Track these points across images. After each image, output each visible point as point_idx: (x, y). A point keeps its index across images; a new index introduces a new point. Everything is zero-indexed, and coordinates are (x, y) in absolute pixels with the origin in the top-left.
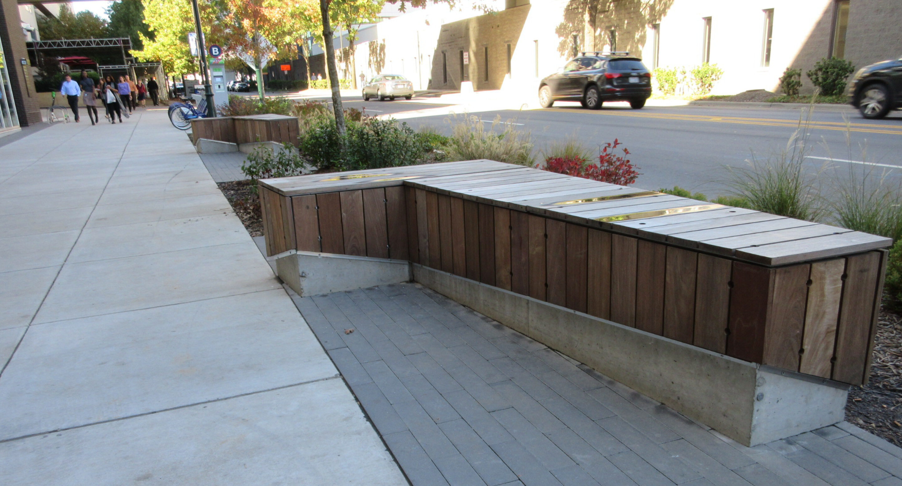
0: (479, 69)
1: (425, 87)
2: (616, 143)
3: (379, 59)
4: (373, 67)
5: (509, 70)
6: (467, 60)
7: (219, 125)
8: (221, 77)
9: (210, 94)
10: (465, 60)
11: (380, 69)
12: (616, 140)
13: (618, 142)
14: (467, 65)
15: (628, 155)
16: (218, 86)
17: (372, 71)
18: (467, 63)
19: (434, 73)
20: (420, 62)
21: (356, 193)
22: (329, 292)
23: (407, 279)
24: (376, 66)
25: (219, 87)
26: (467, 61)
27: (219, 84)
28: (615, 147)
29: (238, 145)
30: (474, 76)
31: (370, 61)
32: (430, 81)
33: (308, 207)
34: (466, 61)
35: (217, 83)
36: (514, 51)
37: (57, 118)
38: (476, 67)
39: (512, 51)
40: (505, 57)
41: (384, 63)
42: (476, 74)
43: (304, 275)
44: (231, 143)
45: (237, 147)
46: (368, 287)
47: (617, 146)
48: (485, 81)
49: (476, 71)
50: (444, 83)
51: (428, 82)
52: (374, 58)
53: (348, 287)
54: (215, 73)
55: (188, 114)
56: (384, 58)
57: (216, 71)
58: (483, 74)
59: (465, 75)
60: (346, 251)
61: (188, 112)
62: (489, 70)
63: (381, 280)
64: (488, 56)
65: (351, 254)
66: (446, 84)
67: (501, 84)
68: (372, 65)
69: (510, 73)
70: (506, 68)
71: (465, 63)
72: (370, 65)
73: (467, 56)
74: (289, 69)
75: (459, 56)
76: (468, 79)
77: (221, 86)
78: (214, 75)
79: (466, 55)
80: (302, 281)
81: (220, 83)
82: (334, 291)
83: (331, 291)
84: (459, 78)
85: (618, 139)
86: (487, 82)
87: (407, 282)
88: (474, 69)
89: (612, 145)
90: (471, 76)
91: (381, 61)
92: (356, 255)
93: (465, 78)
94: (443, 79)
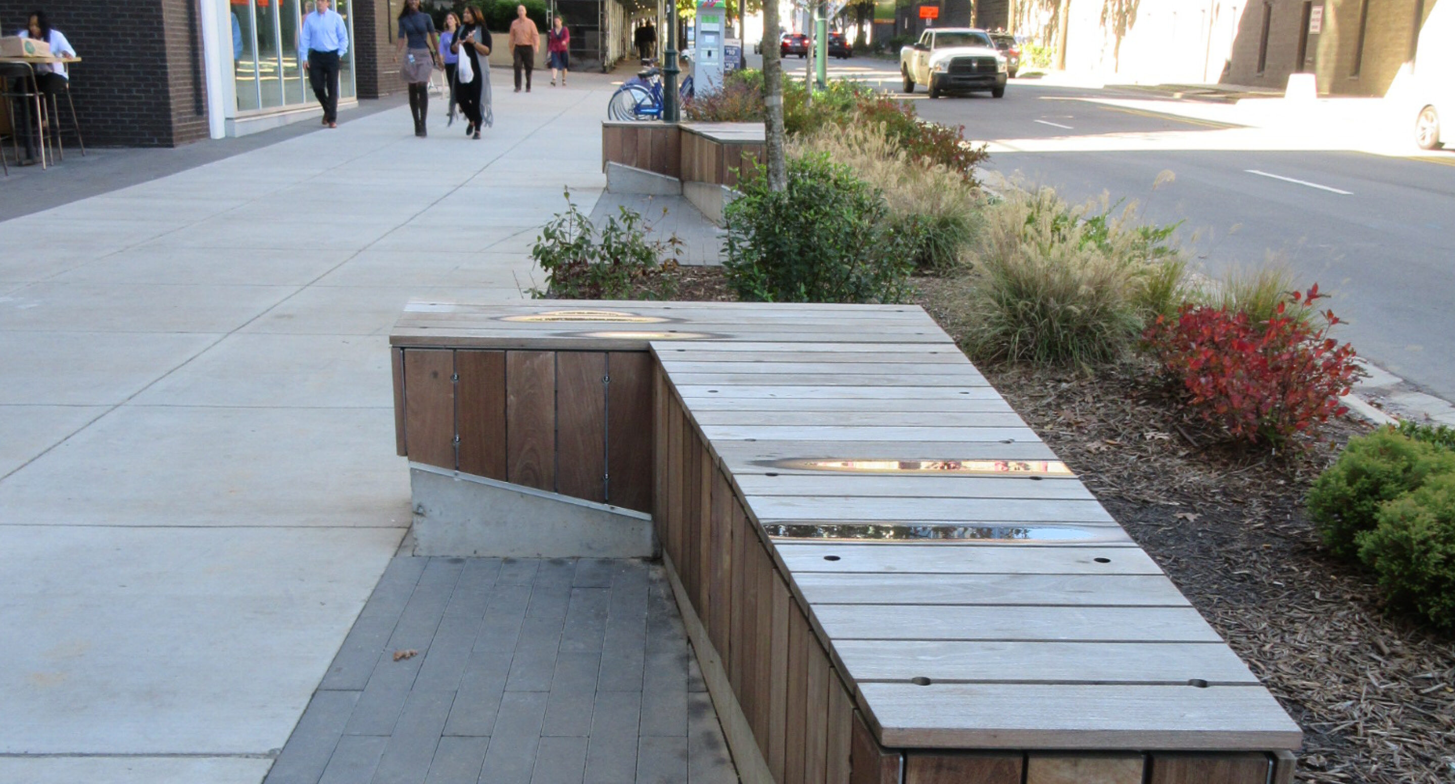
0: (1341, 46)
1: (1213, 78)
2: (1313, 294)
3: (1124, 9)
4: (1110, 24)
5: (1412, 54)
6: (1318, 24)
7: (649, 139)
8: (717, 33)
9: (672, 68)
10: (1312, 24)
11: (1124, 31)
12: (1315, 288)
13: (1319, 292)
14: (1316, 36)
15: (1337, 325)
16: (707, 53)
17: (1106, 33)
18: (1317, 31)
19: (1239, 47)
20: (1212, 21)
21: (543, 356)
22: (471, 554)
23: (648, 551)
24: (1116, 23)
25: (709, 53)
26: (1315, 27)
27: (709, 49)
28: (1308, 302)
29: (682, 182)
30: (1327, 62)
31: (1105, 11)
32: (1228, 66)
33: (435, 374)
34: (1313, 28)
35: (706, 46)
36: (1430, 10)
37: (437, 86)
38: (1335, 43)
39: (1425, 9)
40: (1407, 22)
41: (1133, 18)
42: (1333, 57)
43: (421, 510)
44: (668, 177)
45: (679, 185)
46: (555, 556)
47: (1313, 301)
48: (1353, 75)
49: (1335, 50)
50: (1259, 71)
51: (1221, 66)
52: (1114, 5)
53: (513, 551)
54: (706, 24)
55: (643, 104)
56: (1136, 5)
57: (708, 21)
58: (1350, 58)
59: (1308, 58)
60: (510, 476)
61: (643, 100)
62: (1364, 49)
63: (590, 548)
64: (1369, 19)
65: (523, 481)
66: (1260, 74)
67: (1387, 85)
68: (1107, 20)
69: (1414, 62)
70: (1404, 49)
71: (1312, 30)
72: (1104, 20)
73: (1319, 16)
74: (936, 16)
75: (1300, 13)
76: (1312, 69)
77: (713, 53)
78: (703, 29)
79: (1318, 12)
80: (418, 523)
81: (713, 46)
82: (480, 553)
83: (475, 552)
84: (1294, 63)
85: (1319, 285)
86: (1355, 78)
87: (645, 559)
88: (1330, 46)
89: (1304, 297)
90: (1321, 61)
91: (1127, 11)
92: (533, 486)
93: (1306, 64)
94: (1256, 63)
